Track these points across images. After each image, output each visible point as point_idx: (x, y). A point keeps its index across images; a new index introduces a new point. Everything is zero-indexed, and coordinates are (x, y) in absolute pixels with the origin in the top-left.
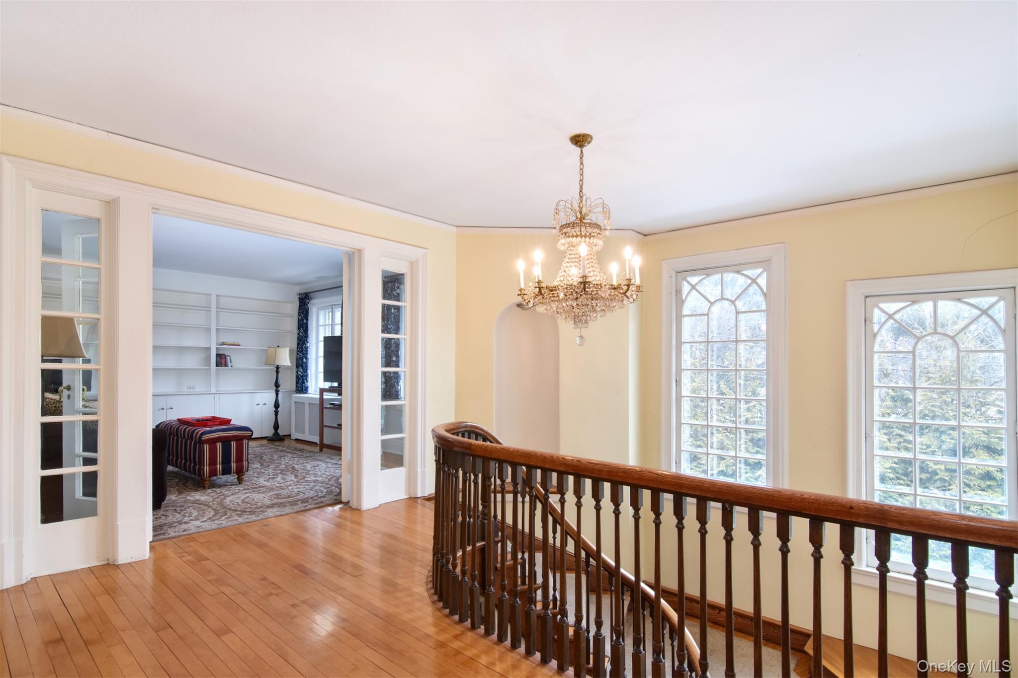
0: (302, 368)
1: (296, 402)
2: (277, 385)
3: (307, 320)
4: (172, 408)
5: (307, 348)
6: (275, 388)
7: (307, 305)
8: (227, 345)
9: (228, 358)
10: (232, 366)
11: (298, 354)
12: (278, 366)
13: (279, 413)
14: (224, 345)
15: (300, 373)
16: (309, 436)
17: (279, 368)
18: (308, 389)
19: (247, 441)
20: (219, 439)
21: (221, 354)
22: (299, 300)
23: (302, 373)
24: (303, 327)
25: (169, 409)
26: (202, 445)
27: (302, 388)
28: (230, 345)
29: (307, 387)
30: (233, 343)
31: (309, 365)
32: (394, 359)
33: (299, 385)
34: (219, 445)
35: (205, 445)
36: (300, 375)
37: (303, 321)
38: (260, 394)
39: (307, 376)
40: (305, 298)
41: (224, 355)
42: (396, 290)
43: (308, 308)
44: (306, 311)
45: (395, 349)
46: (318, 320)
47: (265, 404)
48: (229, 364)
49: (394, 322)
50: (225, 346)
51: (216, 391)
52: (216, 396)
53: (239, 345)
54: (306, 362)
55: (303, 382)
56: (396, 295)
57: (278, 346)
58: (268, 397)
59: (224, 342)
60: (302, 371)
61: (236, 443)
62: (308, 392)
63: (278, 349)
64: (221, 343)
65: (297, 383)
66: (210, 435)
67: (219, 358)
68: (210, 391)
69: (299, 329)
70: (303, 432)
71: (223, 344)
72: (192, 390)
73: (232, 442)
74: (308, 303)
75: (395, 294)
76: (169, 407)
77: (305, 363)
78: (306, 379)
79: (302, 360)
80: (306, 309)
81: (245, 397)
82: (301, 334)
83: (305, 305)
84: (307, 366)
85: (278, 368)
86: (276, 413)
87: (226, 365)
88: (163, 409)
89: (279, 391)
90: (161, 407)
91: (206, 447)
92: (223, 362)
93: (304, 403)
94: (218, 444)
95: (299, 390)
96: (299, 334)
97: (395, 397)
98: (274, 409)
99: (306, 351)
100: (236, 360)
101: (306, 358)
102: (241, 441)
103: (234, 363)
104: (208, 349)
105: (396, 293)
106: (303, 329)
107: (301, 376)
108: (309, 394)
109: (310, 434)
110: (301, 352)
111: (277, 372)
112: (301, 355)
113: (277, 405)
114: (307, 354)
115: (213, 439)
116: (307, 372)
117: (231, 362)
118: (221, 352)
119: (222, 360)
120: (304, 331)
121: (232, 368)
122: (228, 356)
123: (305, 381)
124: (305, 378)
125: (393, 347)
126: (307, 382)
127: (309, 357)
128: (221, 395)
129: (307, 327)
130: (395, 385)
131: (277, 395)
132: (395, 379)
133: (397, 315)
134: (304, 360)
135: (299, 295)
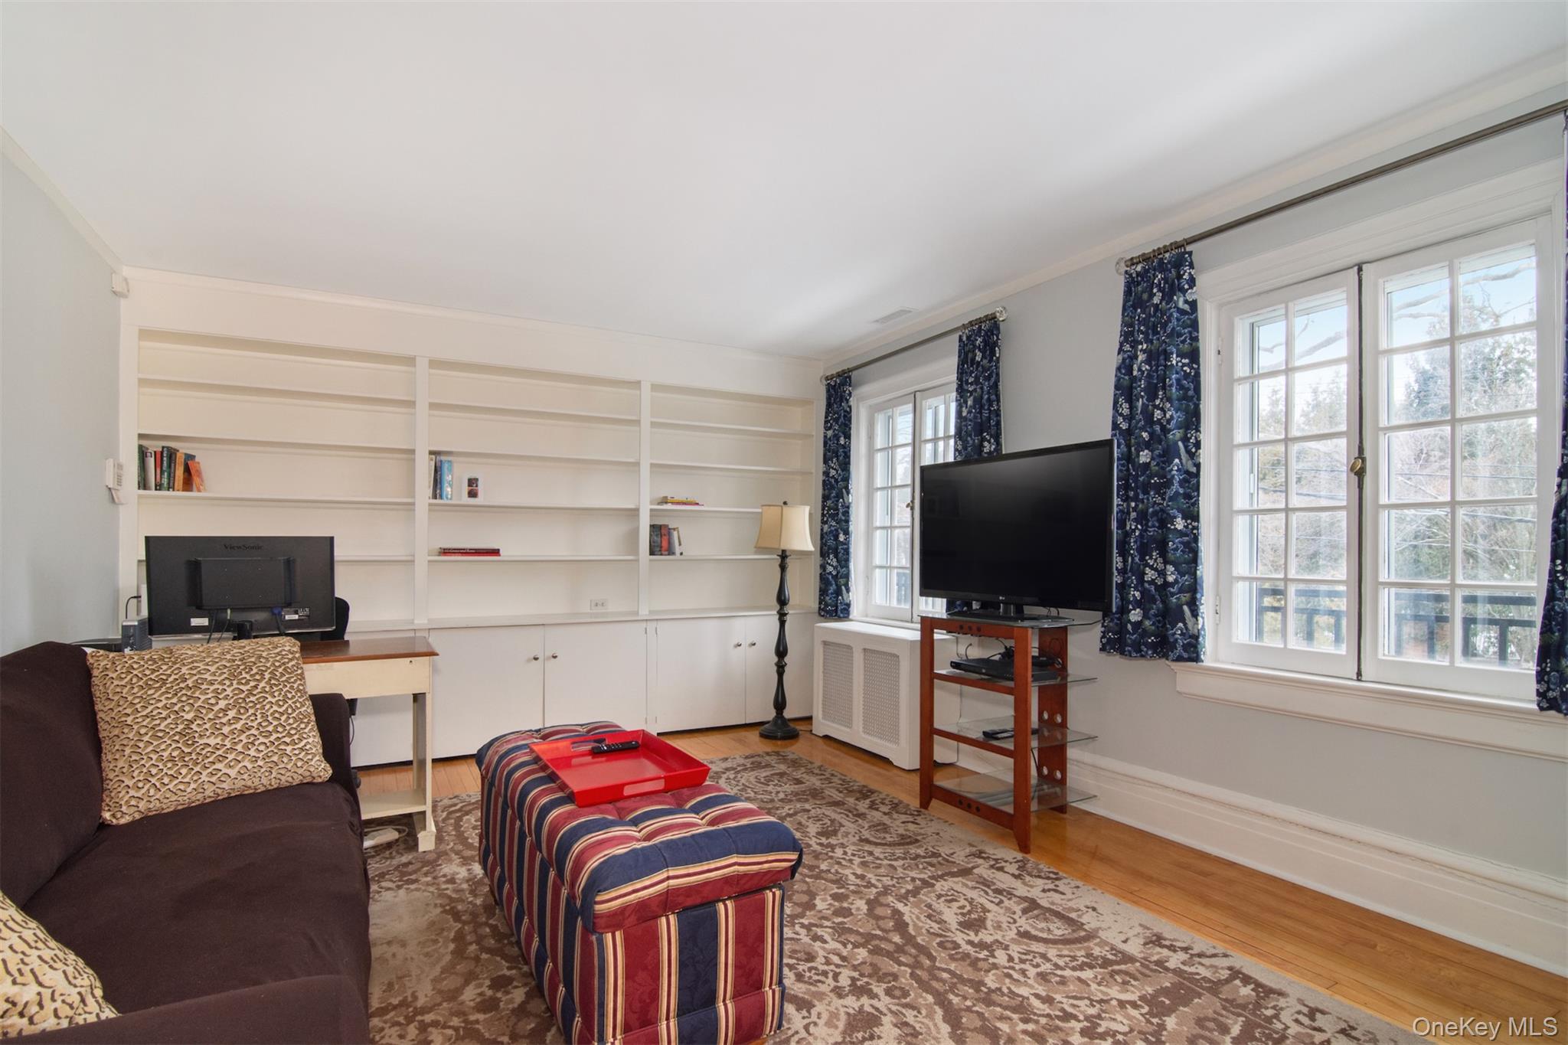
0: (836, 556)
1: (825, 643)
2: (782, 600)
3: (848, 437)
4: (555, 657)
5: (848, 507)
6: (778, 607)
7: (847, 401)
8: (673, 503)
9: (675, 534)
10: (681, 554)
11: (824, 522)
12: (784, 551)
13: (786, 669)
14: (666, 503)
15: (830, 569)
16: (864, 735)
17: (786, 557)
18: (851, 609)
19: (778, 893)
20: (668, 902)
21: (661, 526)
22: (828, 391)
23: (835, 568)
24: (837, 457)
25: (548, 658)
26: (594, 938)
27: (837, 607)
28: (678, 503)
29: (848, 605)
30: (684, 500)
31: (852, 550)
32: (1180, 524)
33: (827, 598)
34: (668, 927)
35: (609, 936)
36: (830, 573)
37: (838, 440)
38: (743, 619)
39: (847, 576)
40: (843, 384)
41: (666, 526)
42: (1184, 292)
43: (850, 407)
44: (845, 416)
45: (1181, 491)
46: (871, 437)
47: (754, 644)
48: (678, 550)
49: (1179, 400)
50: (669, 507)
51: (651, 612)
52: (651, 626)
53: (697, 504)
54: (847, 543)
55: (838, 592)
56: (1187, 307)
57: (785, 503)
58: (761, 627)
59: (666, 497)
60: (835, 564)
61: (738, 911)
62: (851, 617)
63: (785, 508)
64: (660, 501)
65: (823, 592)
66: (629, 888)
67: (657, 535)
68: (637, 613)
69: (826, 461)
70: (848, 723)
71: (665, 501)
72: (600, 610)
73: (721, 906)
74: (850, 394)
75: (1181, 304)
76: (549, 653)
77: (842, 543)
78: (847, 585)
79: (836, 537)
80: (846, 411)
81: (710, 627)
82: (833, 473)
83: (841, 401)
84: (847, 552)
85: (783, 556)
86: (781, 669)
87: (670, 552)
88: (536, 659)
89: (786, 614)
90: (532, 656)
91: (614, 947)
92: (665, 544)
93: (849, 648)
94: (664, 920)
95: (827, 612)
96: (826, 474)
97: (1186, 655)
98: (776, 659)
99: (847, 513)
100: (690, 539)
101: (847, 533)
102: (758, 897)
103: (683, 549)
104: (634, 513)
105: (1186, 302)
106: (838, 460)
107: (833, 577)
108: (852, 620)
109: (866, 731)
110: (834, 516)
111: (783, 568)
112: (834, 524)
113: (781, 651)
114: (847, 521)
115: (643, 905)
116: (847, 567)
117: (680, 545)
118: (659, 522)
119: (662, 541)
120: (840, 465)
121: (682, 557)
122: (674, 529)
123: (843, 587)
124: (842, 581)
125: (1176, 484)
126: (848, 590)
127: (851, 528)
128: (659, 623)
129: (847, 456)
130: (1182, 612)
131: (782, 623)
132: (1181, 591)
133: (1187, 375)
134: (842, 538)
135: (827, 378)
